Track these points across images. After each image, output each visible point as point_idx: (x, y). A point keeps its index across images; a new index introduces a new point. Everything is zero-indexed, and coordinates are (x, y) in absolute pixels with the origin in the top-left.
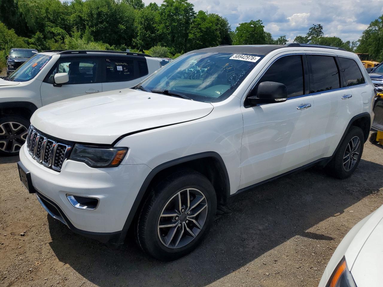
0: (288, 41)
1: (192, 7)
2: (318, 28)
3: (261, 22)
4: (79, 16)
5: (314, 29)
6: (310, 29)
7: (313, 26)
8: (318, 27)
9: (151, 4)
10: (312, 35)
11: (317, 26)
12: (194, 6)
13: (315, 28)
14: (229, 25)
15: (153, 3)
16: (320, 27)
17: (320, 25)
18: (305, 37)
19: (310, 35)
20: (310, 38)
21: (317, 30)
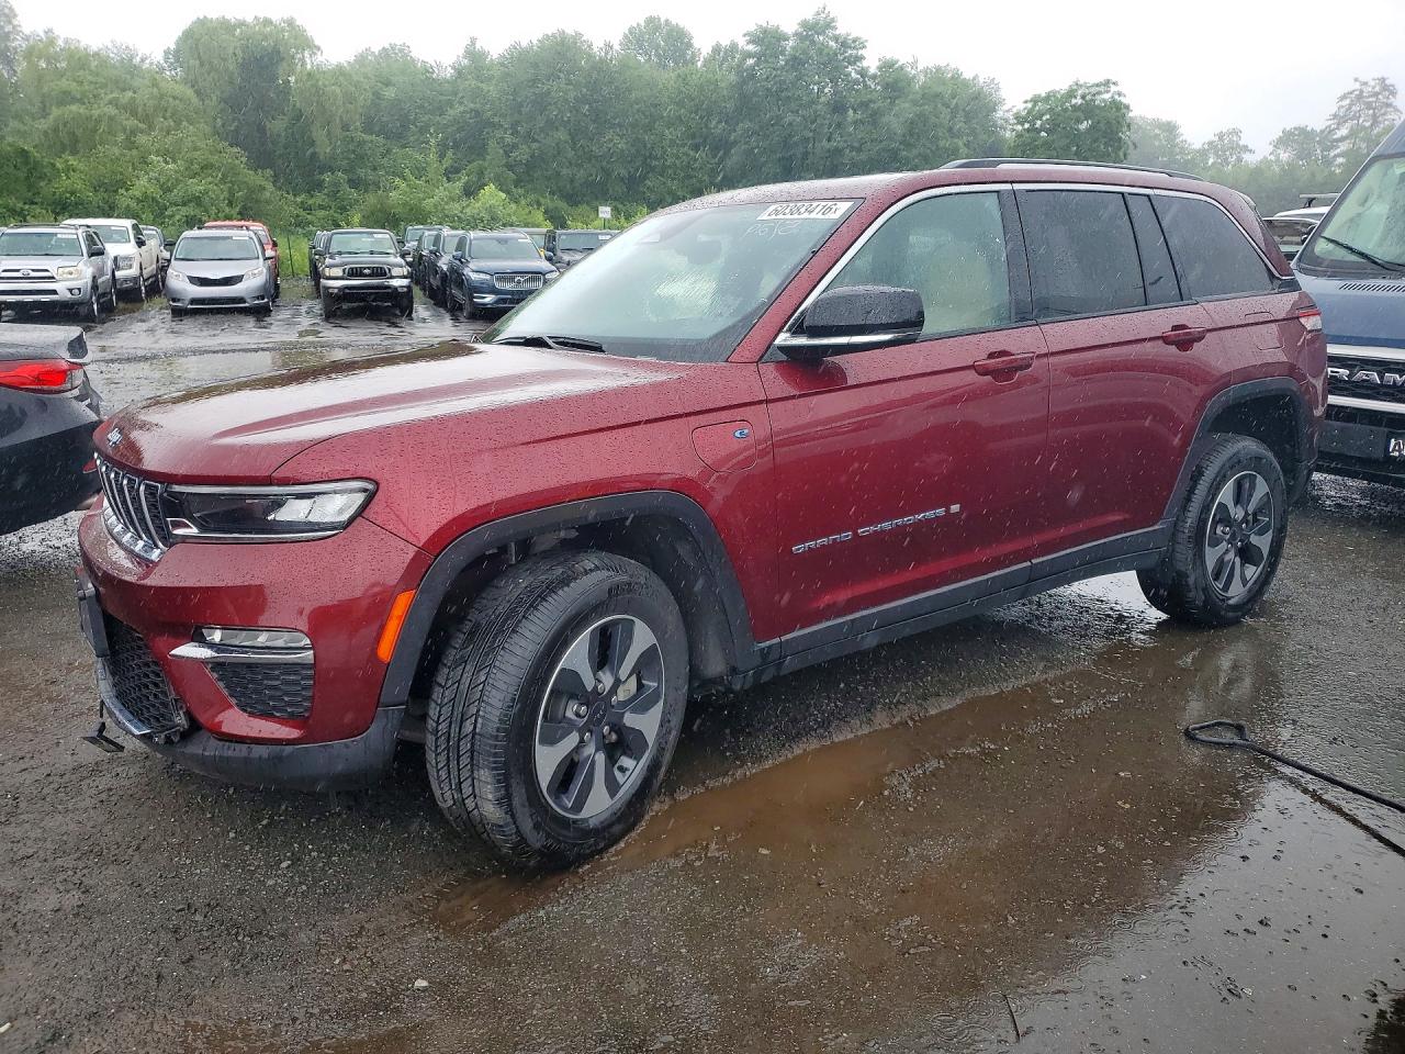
0: (1249, 149)
2: (1376, 94)
4: (473, 112)
5: (1360, 97)
6: (1344, 97)
7: (1357, 86)
8: (1377, 89)
10: (1351, 119)
11: (1373, 83)
13: (1361, 91)
15: (727, 43)
16: (1387, 88)
17: (1383, 80)
18: (1322, 132)
19: (1346, 121)
20: (1344, 132)
21: (1371, 99)
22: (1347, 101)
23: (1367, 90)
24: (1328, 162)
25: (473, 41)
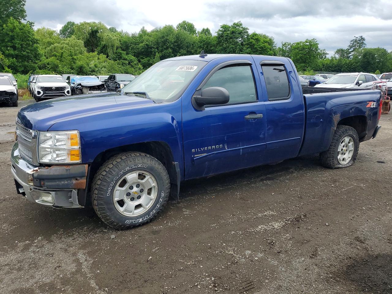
0: (328, 54)
1: (247, 31)
2: (360, 40)
3: (315, 40)
4: (147, 45)
5: (356, 41)
6: (352, 41)
7: (355, 38)
8: (360, 39)
9: (204, 30)
10: (354, 46)
11: (359, 37)
12: (249, 29)
13: (356, 39)
14: (275, 43)
15: (206, 28)
16: (362, 39)
17: (362, 36)
18: (346, 50)
19: (352, 47)
20: (352, 49)
21: (358, 42)
22: (353, 42)
23: (358, 39)
24: (348, 57)
25: (144, 27)
